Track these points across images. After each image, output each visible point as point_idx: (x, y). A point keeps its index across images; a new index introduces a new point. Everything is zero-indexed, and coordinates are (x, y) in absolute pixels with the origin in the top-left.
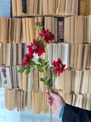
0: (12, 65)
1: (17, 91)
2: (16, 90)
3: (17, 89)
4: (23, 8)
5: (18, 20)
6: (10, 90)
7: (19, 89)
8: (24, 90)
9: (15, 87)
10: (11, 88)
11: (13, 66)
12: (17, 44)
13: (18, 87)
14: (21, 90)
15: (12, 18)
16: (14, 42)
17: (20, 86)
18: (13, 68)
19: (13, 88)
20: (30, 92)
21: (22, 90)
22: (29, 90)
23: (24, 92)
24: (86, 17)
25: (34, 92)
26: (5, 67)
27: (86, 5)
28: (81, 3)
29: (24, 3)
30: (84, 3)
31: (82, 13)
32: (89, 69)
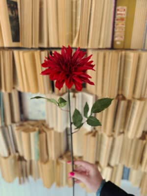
6: (5, 158)
9: (13, 152)
14: (22, 159)
19: (10, 154)
23: (26, 161)
24: (125, 53)
27: (126, 28)
28: (117, 25)
29: (14, 22)
30: (123, 24)
31: (118, 43)
32: (123, 133)
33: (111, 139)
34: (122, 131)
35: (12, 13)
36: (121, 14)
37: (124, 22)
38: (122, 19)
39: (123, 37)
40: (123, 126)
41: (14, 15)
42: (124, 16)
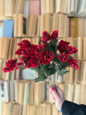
2: (12, 104)
3: (14, 102)
6: (6, 103)
10: (7, 101)
13: (14, 100)
14: (17, 104)
26: (3, 81)
32: (79, 83)
33: (73, 86)
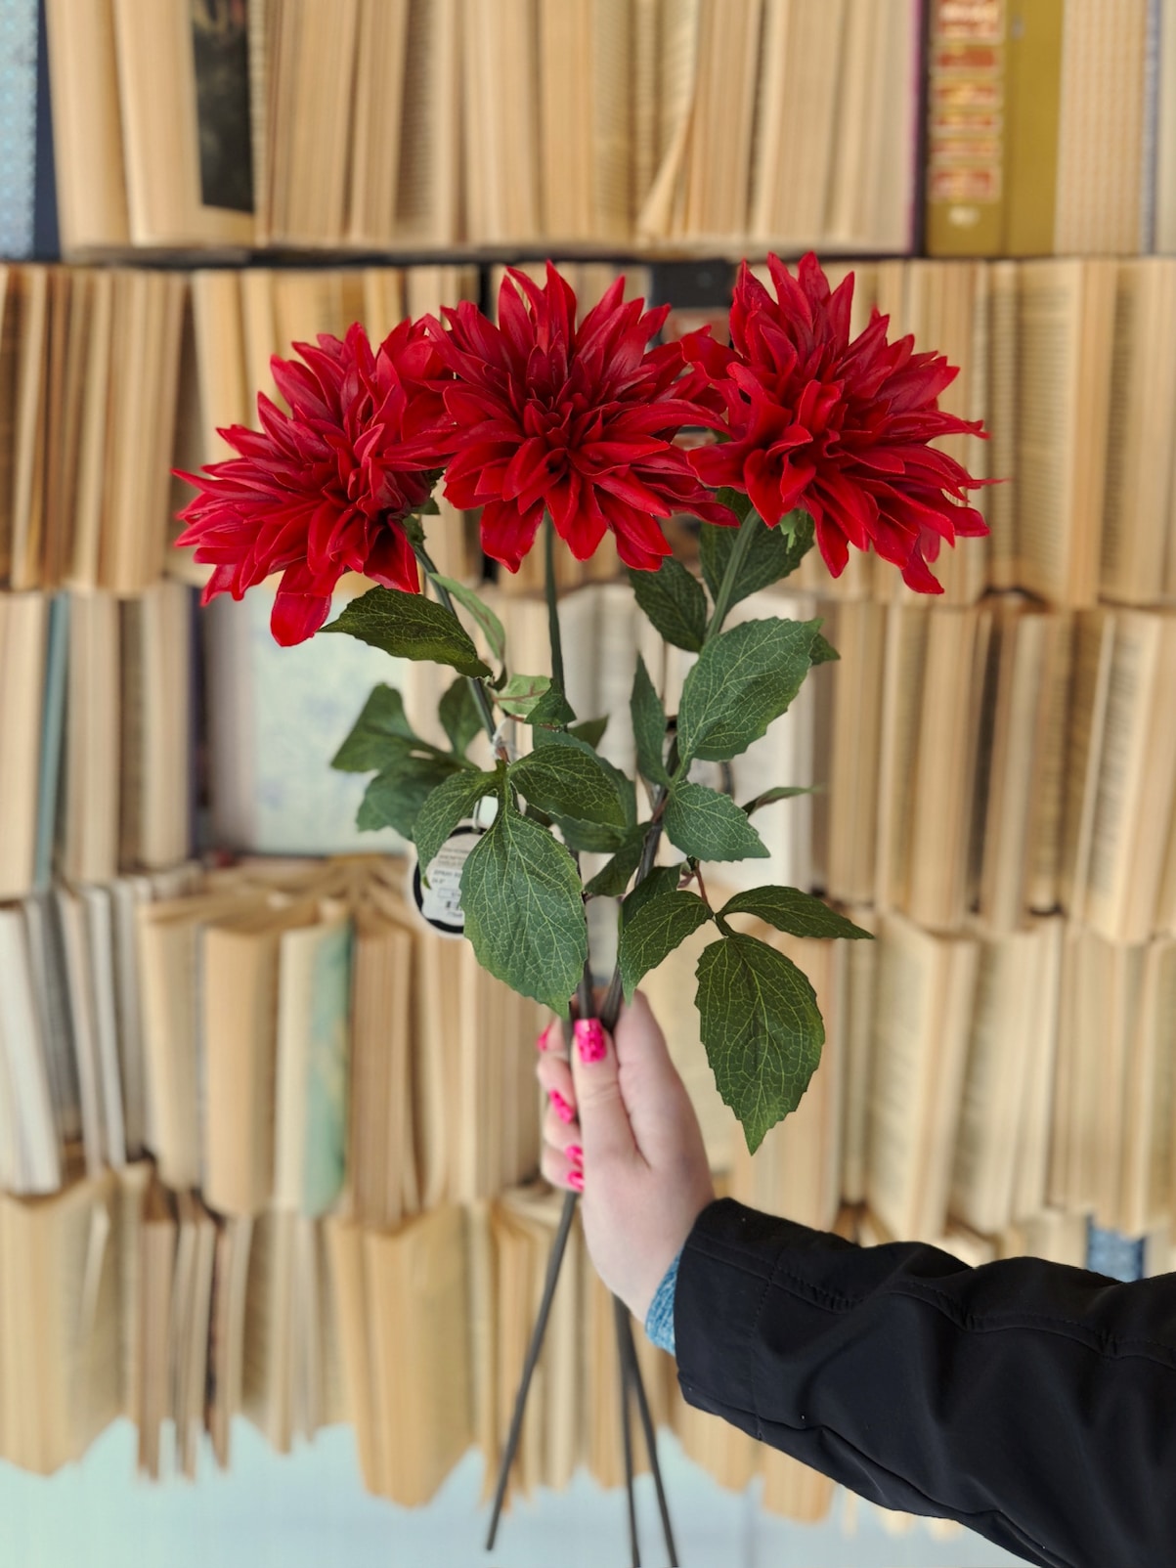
0: (56, 867)
1: (132, 1211)
2: (115, 1200)
3: (135, 1178)
4: (211, 140)
5: (145, 291)
6: (32, 1200)
7: (154, 1180)
8: (219, 1195)
9: (106, 1162)
10: (45, 1174)
11: (74, 892)
12: (127, 615)
13: (142, 1154)
14: (186, 1205)
15: (60, 273)
16: (83, 584)
17: (164, 1139)
18: (70, 912)
19: (73, 1168)
20: (304, 1232)
21: (197, 1194)
22: (291, 1195)
23: (218, 1220)
24: (1020, 280)
25: (359, 1218)
27: (1009, 112)
28: (945, 92)
29: (221, 75)
30: (987, 90)
31: (960, 217)
32: (1058, 910)
33: (964, 955)
34: (1043, 899)
35: (213, 13)
36: (971, 25)
37: (990, 75)
38: (978, 57)
39: (996, 173)
40: (1047, 854)
41: (221, 26)
42: (989, 37)
